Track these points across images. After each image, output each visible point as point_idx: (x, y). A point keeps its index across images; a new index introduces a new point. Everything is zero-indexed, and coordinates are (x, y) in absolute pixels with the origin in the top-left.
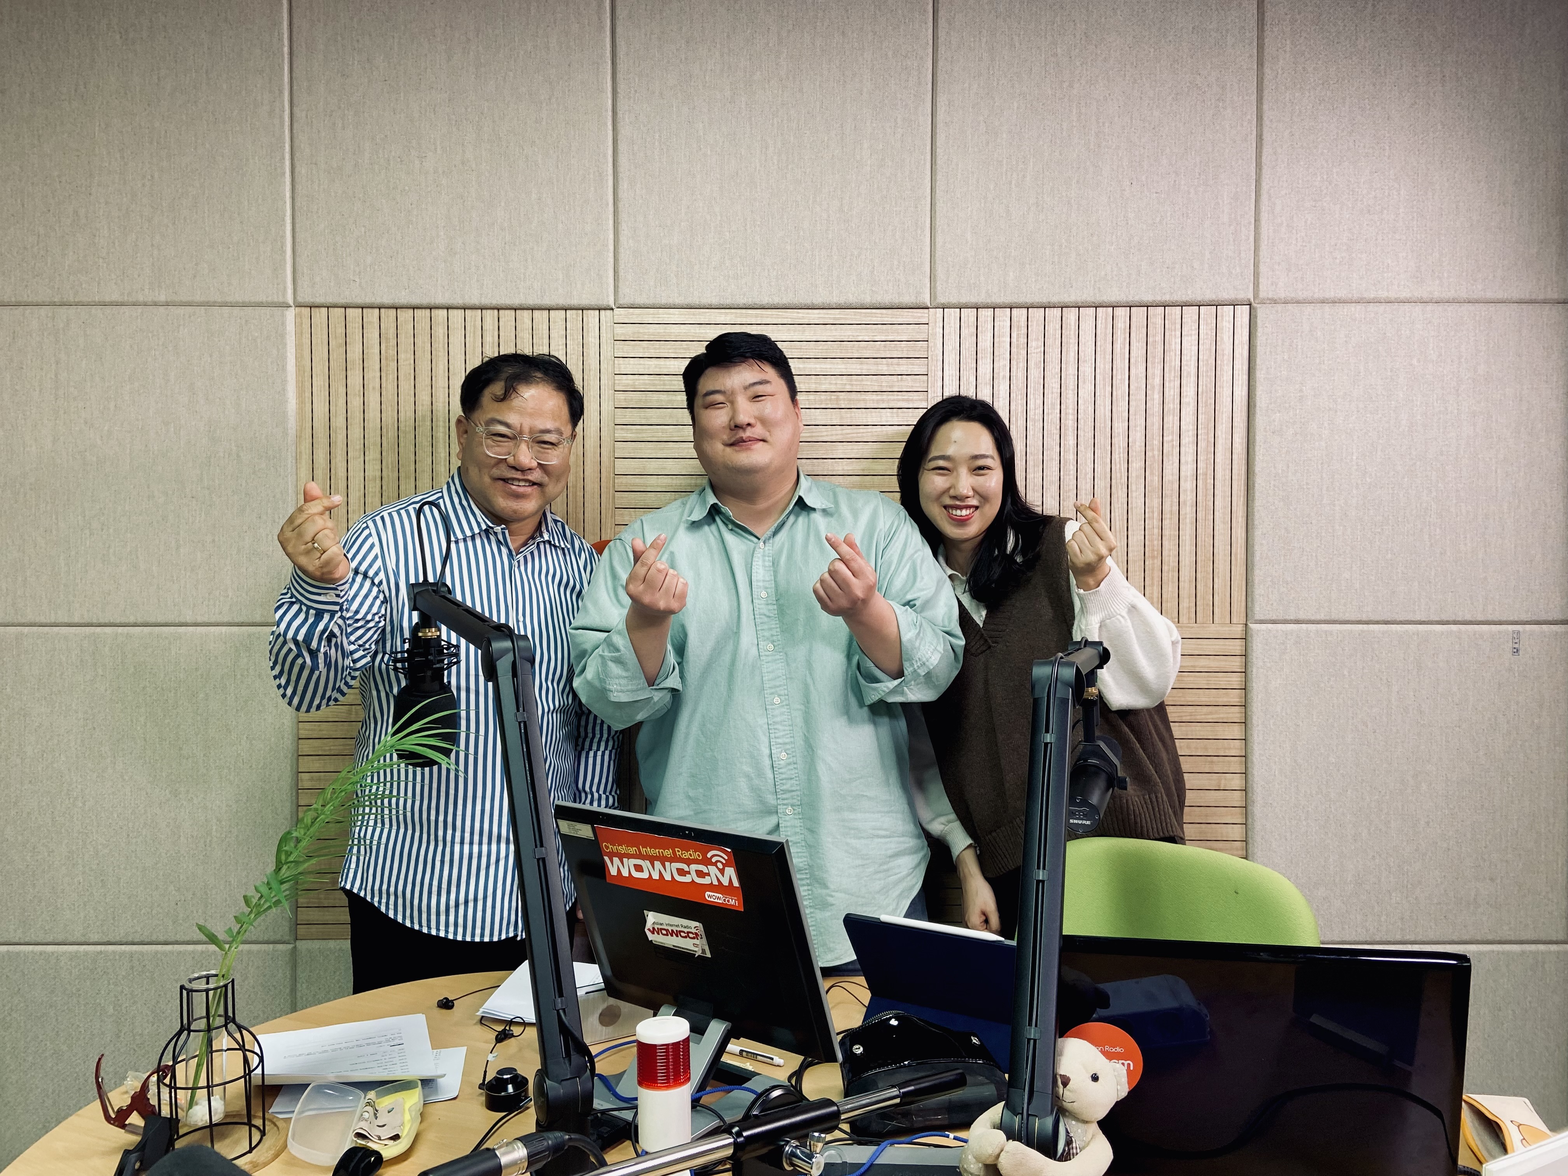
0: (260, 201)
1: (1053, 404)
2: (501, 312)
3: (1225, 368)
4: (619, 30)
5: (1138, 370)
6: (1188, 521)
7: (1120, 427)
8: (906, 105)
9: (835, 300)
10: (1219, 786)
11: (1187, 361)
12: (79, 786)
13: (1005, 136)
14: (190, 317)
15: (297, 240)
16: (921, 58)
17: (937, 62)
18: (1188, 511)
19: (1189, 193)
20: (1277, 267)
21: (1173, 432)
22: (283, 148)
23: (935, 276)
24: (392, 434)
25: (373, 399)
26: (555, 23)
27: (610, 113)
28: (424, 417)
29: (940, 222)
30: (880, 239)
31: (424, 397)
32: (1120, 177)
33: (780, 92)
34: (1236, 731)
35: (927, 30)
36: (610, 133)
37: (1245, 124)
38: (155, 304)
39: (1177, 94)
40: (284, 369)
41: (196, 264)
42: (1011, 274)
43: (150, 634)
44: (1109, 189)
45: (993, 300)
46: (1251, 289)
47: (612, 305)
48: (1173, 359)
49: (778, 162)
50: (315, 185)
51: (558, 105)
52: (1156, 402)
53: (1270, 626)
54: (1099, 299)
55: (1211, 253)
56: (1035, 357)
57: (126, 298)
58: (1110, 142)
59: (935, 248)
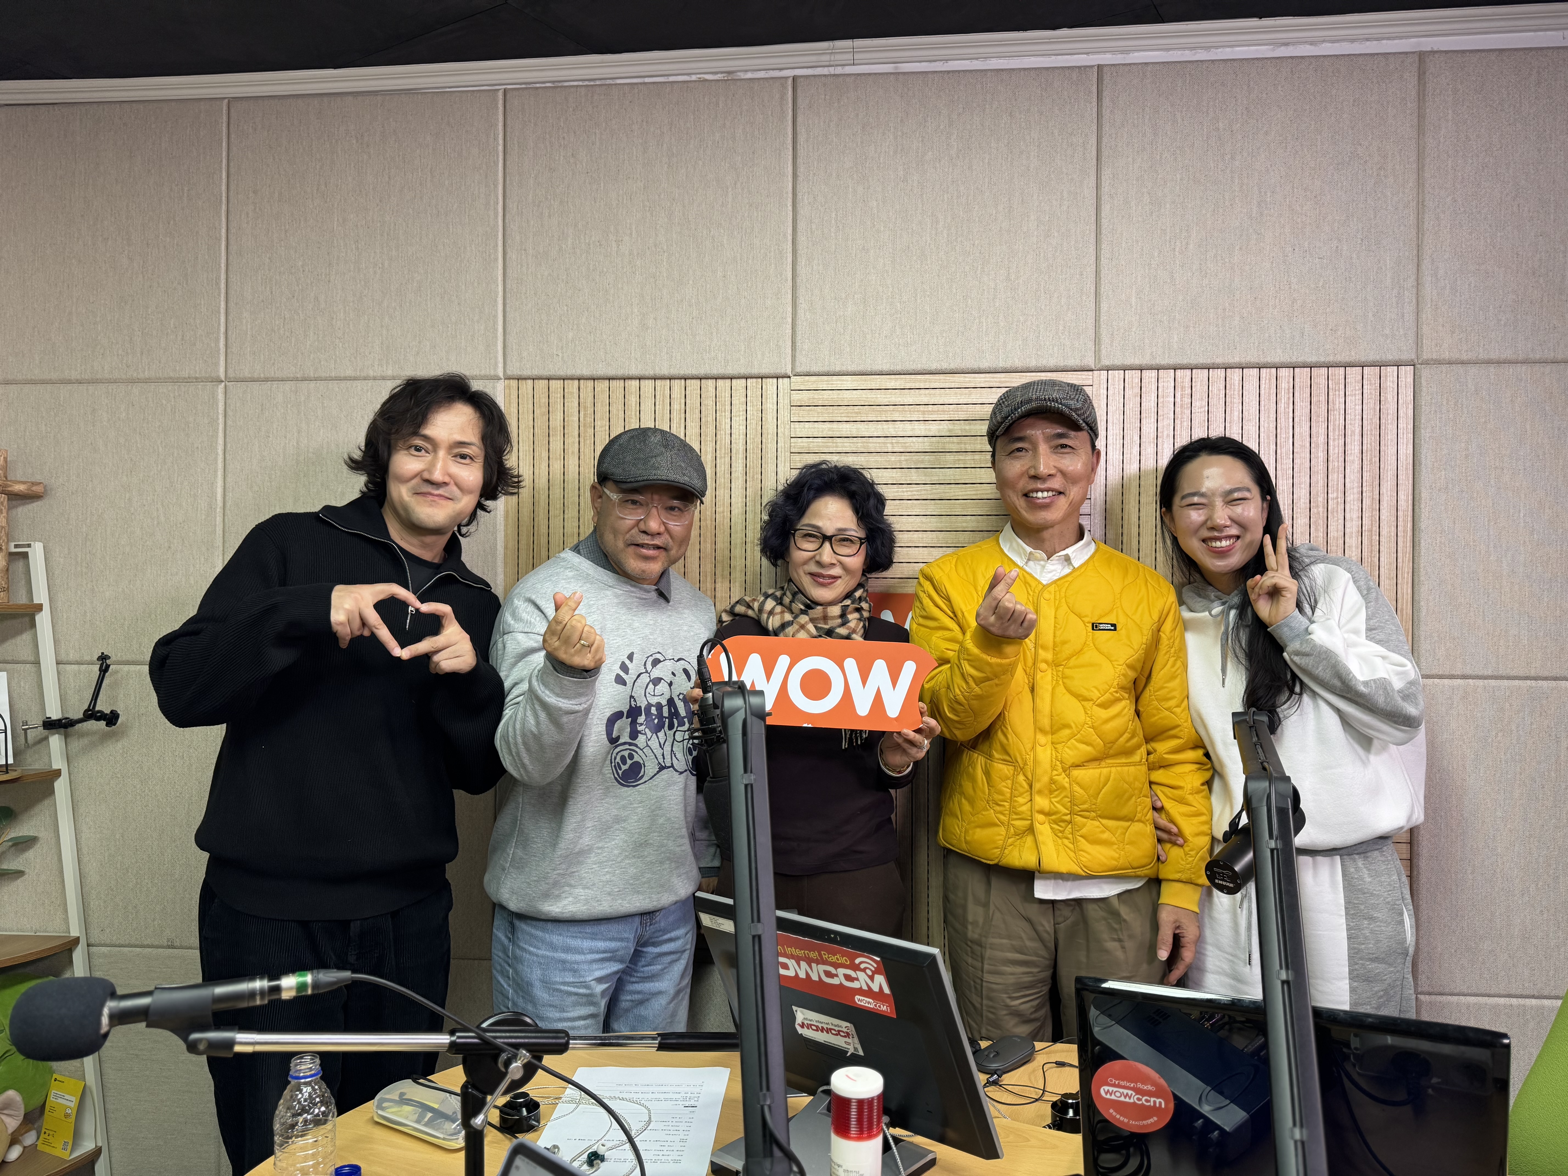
0: (476, 284)
2: (688, 381)
3: (1390, 426)
4: (800, 119)
5: (1302, 429)
8: (1072, 179)
9: (1001, 364)
11: (1351, 420)
13: (1168, 206)
15: (507, 319)
16: (1086, 135)
17: (1101, 139)
19: (1351, 258)
20: (1440, 328)
21: (1338, 489)
22: (496, 236)
23: (1099, 339)
25: (572, 462)
26: (741, 114)
27: (790, 195)
29: (1105, 289)
30: (1046, 306)
32: (1283, 243)
33: (951, 170)
35: (1091, 109)
36: (790, 213)
37: (1406, 191)
39: (1338, 164)
41: (420, 342)
42: (1175, 337)
44: (1271, 255)
45: (1158, 362)
46: (1414, 350)
47: (790, 373)
48: (1337, 418)
49: (948, 235)
50: (524, 269)
51: (743, 189)
52: (1321, 459)
53: (1437, 681)
54: (1263, 360)
55: (1374, 315)
56: (1199, 416)
57: (358, 373)
58: (1272, 211)
59: (1099, 313)
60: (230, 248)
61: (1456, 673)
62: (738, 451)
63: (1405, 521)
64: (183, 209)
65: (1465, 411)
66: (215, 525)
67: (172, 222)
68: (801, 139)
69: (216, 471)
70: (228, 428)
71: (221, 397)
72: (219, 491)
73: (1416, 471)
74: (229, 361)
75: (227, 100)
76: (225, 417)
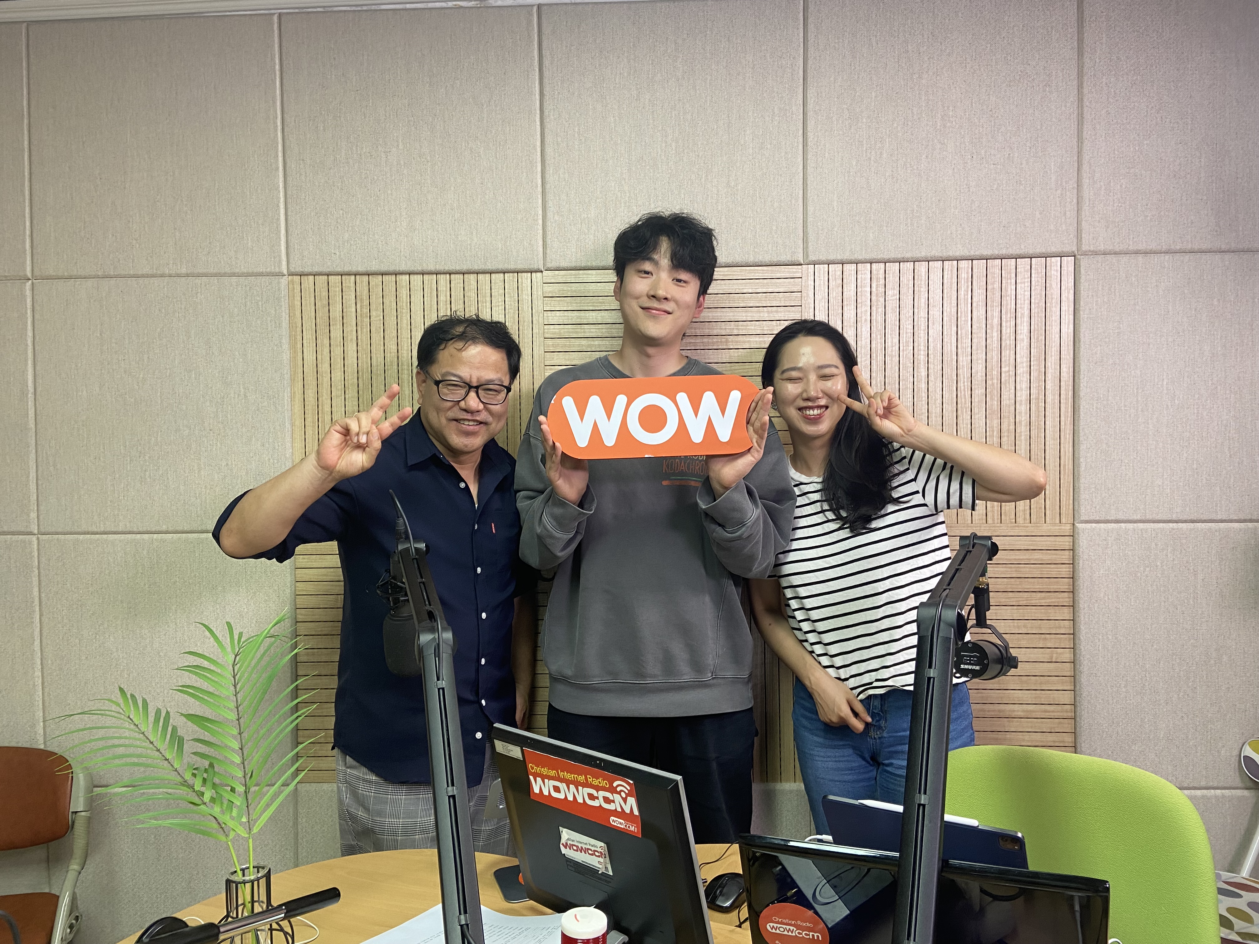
0: (259, 191)
1: (907, 342)
2: (452, 276)
3: (1054, 309)
4: (545, 44)
5: (979, 313)
6: (1023, 438)
7: (964, 360)
8: (782, 97)
10: (1052, 658)
11: (1021, 304)
12: (125, 662)
13: (864, 120)
14: (206, 285)
15: (289, 222)
16: (794, 58)
17: (807, 61)
18: (1023, 429)
19: (1021, 164)
20: (1097, 224)
21: (1009, 364)
23: (807, 238)
24: (367, 376)
25: (351, 348)
26: (493, 39)
27: (538, 112)
28: (391, 362)
29: (811, 193)
30: (761, 209)
31: (392, 347)
32: (963, 152)
33: (677, 90)
34: (1066, 613)
35: (798, 35)
36: (538, 127)
37: (1068, 105)
38: (179, 276)
39: (1010, 82)
40: (280, 326)
41: (210, 243)
42: (871, 235)
43: (180, 539)
44: (953, 162)
45: (856, 257)
46: (1075, 243)
47: (542, 269)
48: (1009, 303)
49: (676, 147)
50: (303, 178)
51: (496, 106)
52: (995, 339)
53: (1094, 525)
54: (945, 255)
55: (1040, 214)
56: (892, 304)
57: (155, 271)
58: (954, 123)
59: (807, 215)
60: (33, 158)
61: (1110, 519)
65: (1118, 294)
66: (28, 408)
68: (546, 62)
69: (26, 361)
70: (36, 321)
71: (28, 293)
72: (30, 378)
73: (1076, 347)
74: (35, 261)
75: (25, 24)
76: (33, 311)
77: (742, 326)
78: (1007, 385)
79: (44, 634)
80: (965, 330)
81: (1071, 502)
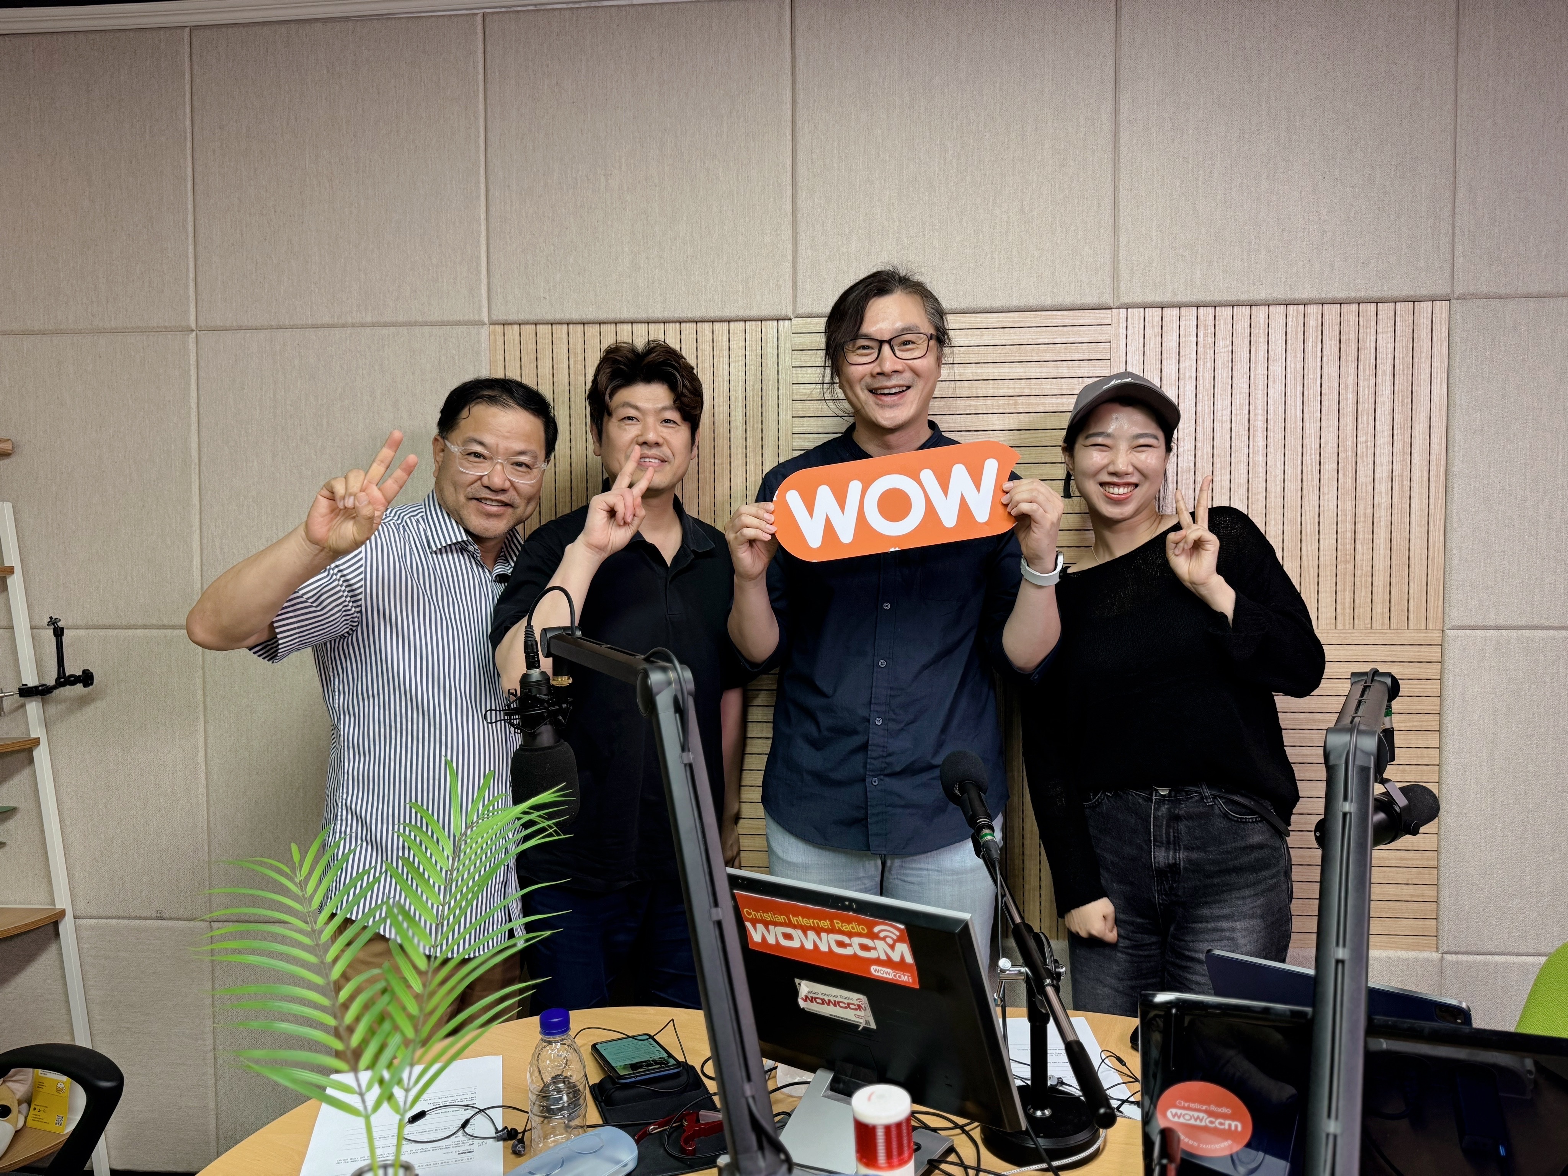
0: (457, 223)
1: (1241, 405)
2: (683, 325)
3: (1423, 365)
4: (799, 42)
5: (1331, 369)
6: (1382, 523)
7: (1311, 428)
8: (1089, 104)
9: (1015, 303)
11: (1382, 359)
13: (1191, 132)
14: (394, 337)
15: (491, 261)
16: (1104, 56)
17: (1119, 60)
18: (1382, 514)
19: (1385, 186)
20: (1479, 261)
21: (1367, 433)
22: (478, 172)
23: (1118, 275)
26: (736, 38)
27: (790, 124)
29: (1123, 221)
30: (1062, 240)
32: (1312, 171)
33: (960, 95)
34: (1431, 740)
35: (1109, 28)
36: (789, 143)
38: (363, 325)
39: (1372, 84)
41: (399, 287)
42: (1198, 272)
44: (1300, 184)
45: (1179, 299)
46: (1450, 284)
47: (791, 315)
48: (1368, 357)
49: (958, 164)
50: (508, 206)
51: (738, 118)
52: (1350, 401)
53: (1468, 632)
54: (1290, 296)
55: (1408, 247)
56: (1223, 357)
57: (336, 320)
58: (1301, 136)
59: (1118, 247)
60: (197, 188)
61: (1488, 624)
62: (737, 398)
63: (1438, 466)
64: (146, 147)
65: (1503, 348)
66: (191, 482)
67: (134, 161)
68: (800, 63)
69: (189, 426)
70: (201, 380)
71: (192, 347)
72: (194, 446)
73: (1450, 412)
74: (199, 308)
75: (188, 29)
76: (197, 368)
77: (1035, 384)
78: (1365, 459)
79: (210, 745)
80: (1313, 390)
81: (1441, 603)
